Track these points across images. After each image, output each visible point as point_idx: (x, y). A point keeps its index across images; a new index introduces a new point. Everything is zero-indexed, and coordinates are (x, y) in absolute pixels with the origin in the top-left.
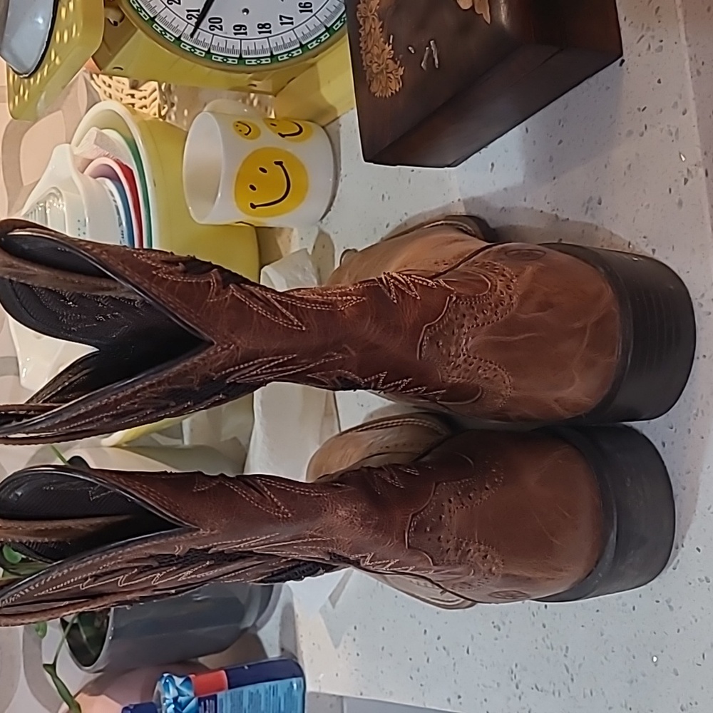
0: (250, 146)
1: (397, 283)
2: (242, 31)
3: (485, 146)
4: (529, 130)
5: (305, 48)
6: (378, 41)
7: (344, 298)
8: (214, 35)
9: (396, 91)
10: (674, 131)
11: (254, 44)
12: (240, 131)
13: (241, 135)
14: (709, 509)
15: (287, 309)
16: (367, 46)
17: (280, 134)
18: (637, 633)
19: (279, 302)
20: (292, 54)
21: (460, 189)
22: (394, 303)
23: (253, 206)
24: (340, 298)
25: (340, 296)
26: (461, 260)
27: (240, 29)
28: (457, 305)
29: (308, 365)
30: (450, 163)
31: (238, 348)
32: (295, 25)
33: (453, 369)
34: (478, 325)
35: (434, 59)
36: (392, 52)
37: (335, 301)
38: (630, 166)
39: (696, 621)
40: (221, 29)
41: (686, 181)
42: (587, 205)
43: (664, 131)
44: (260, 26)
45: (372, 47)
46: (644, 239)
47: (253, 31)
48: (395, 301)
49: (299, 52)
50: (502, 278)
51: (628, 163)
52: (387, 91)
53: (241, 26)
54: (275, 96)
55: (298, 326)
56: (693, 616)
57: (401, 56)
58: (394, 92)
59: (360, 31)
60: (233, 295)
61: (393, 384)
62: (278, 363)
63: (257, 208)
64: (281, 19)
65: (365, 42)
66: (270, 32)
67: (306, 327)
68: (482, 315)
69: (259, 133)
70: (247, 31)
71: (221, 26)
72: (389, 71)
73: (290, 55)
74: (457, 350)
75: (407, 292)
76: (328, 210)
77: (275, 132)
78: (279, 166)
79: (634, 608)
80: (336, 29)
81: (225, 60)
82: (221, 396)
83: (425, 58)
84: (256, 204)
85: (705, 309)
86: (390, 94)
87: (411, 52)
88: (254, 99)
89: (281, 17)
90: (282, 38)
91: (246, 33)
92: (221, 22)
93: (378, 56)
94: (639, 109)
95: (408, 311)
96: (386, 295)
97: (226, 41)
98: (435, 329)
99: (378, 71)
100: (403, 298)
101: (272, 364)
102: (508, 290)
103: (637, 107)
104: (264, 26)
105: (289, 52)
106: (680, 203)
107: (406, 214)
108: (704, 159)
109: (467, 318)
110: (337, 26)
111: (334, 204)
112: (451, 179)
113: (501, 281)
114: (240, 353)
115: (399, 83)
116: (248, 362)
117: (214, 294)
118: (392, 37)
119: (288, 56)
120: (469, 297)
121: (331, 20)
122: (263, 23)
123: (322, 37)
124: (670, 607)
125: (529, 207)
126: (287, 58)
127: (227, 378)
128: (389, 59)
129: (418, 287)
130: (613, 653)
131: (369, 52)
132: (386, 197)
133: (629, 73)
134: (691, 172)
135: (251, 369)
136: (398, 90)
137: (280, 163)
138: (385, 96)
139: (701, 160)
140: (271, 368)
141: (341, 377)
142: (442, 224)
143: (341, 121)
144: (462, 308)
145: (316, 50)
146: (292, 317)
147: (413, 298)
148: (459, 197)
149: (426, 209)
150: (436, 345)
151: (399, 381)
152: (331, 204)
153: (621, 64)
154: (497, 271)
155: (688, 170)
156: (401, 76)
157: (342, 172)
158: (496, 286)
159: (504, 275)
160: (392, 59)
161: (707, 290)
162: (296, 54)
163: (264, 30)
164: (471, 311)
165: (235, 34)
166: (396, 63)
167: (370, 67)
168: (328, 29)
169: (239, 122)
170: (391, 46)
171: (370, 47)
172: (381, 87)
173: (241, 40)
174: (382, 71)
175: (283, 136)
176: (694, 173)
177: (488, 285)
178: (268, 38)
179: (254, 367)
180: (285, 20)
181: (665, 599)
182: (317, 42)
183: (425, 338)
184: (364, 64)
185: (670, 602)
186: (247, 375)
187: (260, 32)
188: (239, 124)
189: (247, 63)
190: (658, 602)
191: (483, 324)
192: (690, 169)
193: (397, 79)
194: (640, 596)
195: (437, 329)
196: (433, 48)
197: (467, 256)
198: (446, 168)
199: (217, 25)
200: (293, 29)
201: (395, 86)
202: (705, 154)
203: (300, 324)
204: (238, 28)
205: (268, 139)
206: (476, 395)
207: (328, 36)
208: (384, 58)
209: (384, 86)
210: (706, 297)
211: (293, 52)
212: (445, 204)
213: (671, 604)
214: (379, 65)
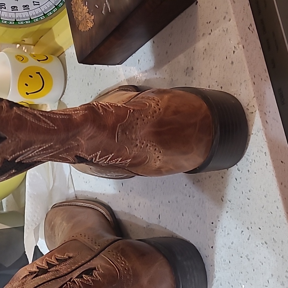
0: (24, 66)
1: (102, 105)
2: (15, 9)
3: (134, 52)
4: (155, 42)
5: (46, 16)
6: (81, 6)
7: (76, 112)
8: (2, 11)
9: (91, 27)
10: (225, 30)
11: (22, 15)
12: (19, 59)
13: (19, 61)
14: (263, 208)
15: (46, 118)
16: (76, 9)
17: (38, 60)
18: (233, 274)
19: (42, 115)
20: (40, 19)
21: (124, 74)
22: (102, 115)
23: (27, 94)
24: (73, 112)
25: (73, 111)
26: (130, 99)
27: (14, 8)
28: (134, 114)
29: (59, 149)
30: (118, 63)
31: (20, 140)
32: (40, 5)
33: (134, 147)
34: (145, 123)
35: (108, 8)
36: (88, 9)
37: (71, 114)
38: (206, 49)
39: (262, 264)
40: (5, 8)
41: (234, 52)
42: (186, 71)
43: (220, 31)
44: (24, 6)
45: (78, 9)
46: (216, 83)
47: (20, 9)
48: (102, 114)
49: (43, 17)
50: (154, 101)
51: (204, 49)
52: (87, 27)
53: (15, 7)
54: (34, 46)
55: (52, 126)
56: (261, 262)
57: (92, 10)
58: (90, 28)
59: (71, 3)
60: (16, 112)
61: (104, 157)
62: (43, 149)
63: (29, 94)
64: (34, 3)
65: (74, 7)
66: (29, 9)
67: (57, 127)
68: (146, 118)
69: (27, 60)
70: (18, 9)
71: (5, 7)
72: (87, 18)
73: (39, 19)
74: (135, 137)
75: (107, 109)
76: (63, 94)
77: (35, 59)
78: (38, 74)
79: (230, 262)
80: (60, 6)
81: (8, 22)
82: (14, 171)
83: (104, 9)
84: (28, 93)
85: (250, 111)
86: (88, 29)
87: (97, 7)
88: (25, 49)
89: (33, 2)
90: (35, 12)
91: (17, 10)
92: (5, 5)
93: (81, 13)
94: (207, 23)
95: (109, 118)
96: (97, 111)
97: (8, 14)
98: (124, 126)
99: (82, 19)
100: (106, 112)
101: (40, 149)
102: (157, 106)
103: (206, 22)
104: (26, 6)
105: (38, 18)
106: (232, 63)
107: (99, 90)
108: (242, 41)
109: (139, 120)
110: (60, 5)
111: (65, 91)
112: (119, 71)
113: (153, 102)
114: (22, 143)
115: (92, 24)
116: (27, 148)
117: (5, 112)
118: (87, 3)
119: (38, 19)
120: (139, 110)
121: (57, 2)
122: (25, 5)
123: (54, 10)
124: (248, 259)
125: (158, 77)
126: (38, 20)
127: (16, 159)
128: (87, 13)
129: (113, 107)
130: (221, 286)
131: (77, 11)
132: (90, 84)
133: (200, 7)
134: (236, 48)
135: (29, 153)
136: (92, 26)
137: (39, 73)
138: (86, 31)
139: (240, 41)
140: (40, 151)
141: (77, 156)
142: (118, 90)
143: (66, 53)
144: (136, 115)
145: (51, 16)
146: (49, 122)
147: (111, 112)
148: (124, 78)
149: (109, 87)
150: (125, 134)
151: (107, 155)
152: (64, 91)
153: (196, 4)
154: (150, 99)
155: (235, 47)
156: (93, 20)
157: (68, 76)
158: (151, 105)
159: (154, 100)
160: (88, 12)
161: (250, 102)
162: (42, 18)
163: (26, 8)
164: (141, 116)
165: (12, 10)
166: (90, 14)
167: (78, 18)
168: (56, 7)
169: (18, 55)
170: (87, 7)
171: (77, 9)
172: (84, 27)
173: (15, 13)
174: (83, 19)
175: (39, 61)
176: (237, 48)
177: (147, 105)
178: (28, 11)
179: (31, 152)
180: (35, 3)
181: (246, 255)
182: (51, 13)
183: (119, 131)
184: (75, 17)
185: (248, 256)
186: (27, 157)
187: (24, 9)
188: (17, 56)
189: (19, 23)
190: (241, 257)
191: (147, 123)
192: (235, 46)
193: (91, 21)
194: (232, 255)
195: (125, 126)
196: (107, 4)
197: (133, 97)
198: (117, 65)
199: (3, 7)
200: (40, 7)
201: (90, 25)
202: (242, 38)
203: (53, 126)
204: (13, 7)
205: (32, 62)
206: (147, 160)
207: (57, 9)
208: (84, 13)
209: (85, 26)
210: (250, 105)
211: (40, 18)
212: (118, 83)
213: (249, 257)
214: (82, 17)
